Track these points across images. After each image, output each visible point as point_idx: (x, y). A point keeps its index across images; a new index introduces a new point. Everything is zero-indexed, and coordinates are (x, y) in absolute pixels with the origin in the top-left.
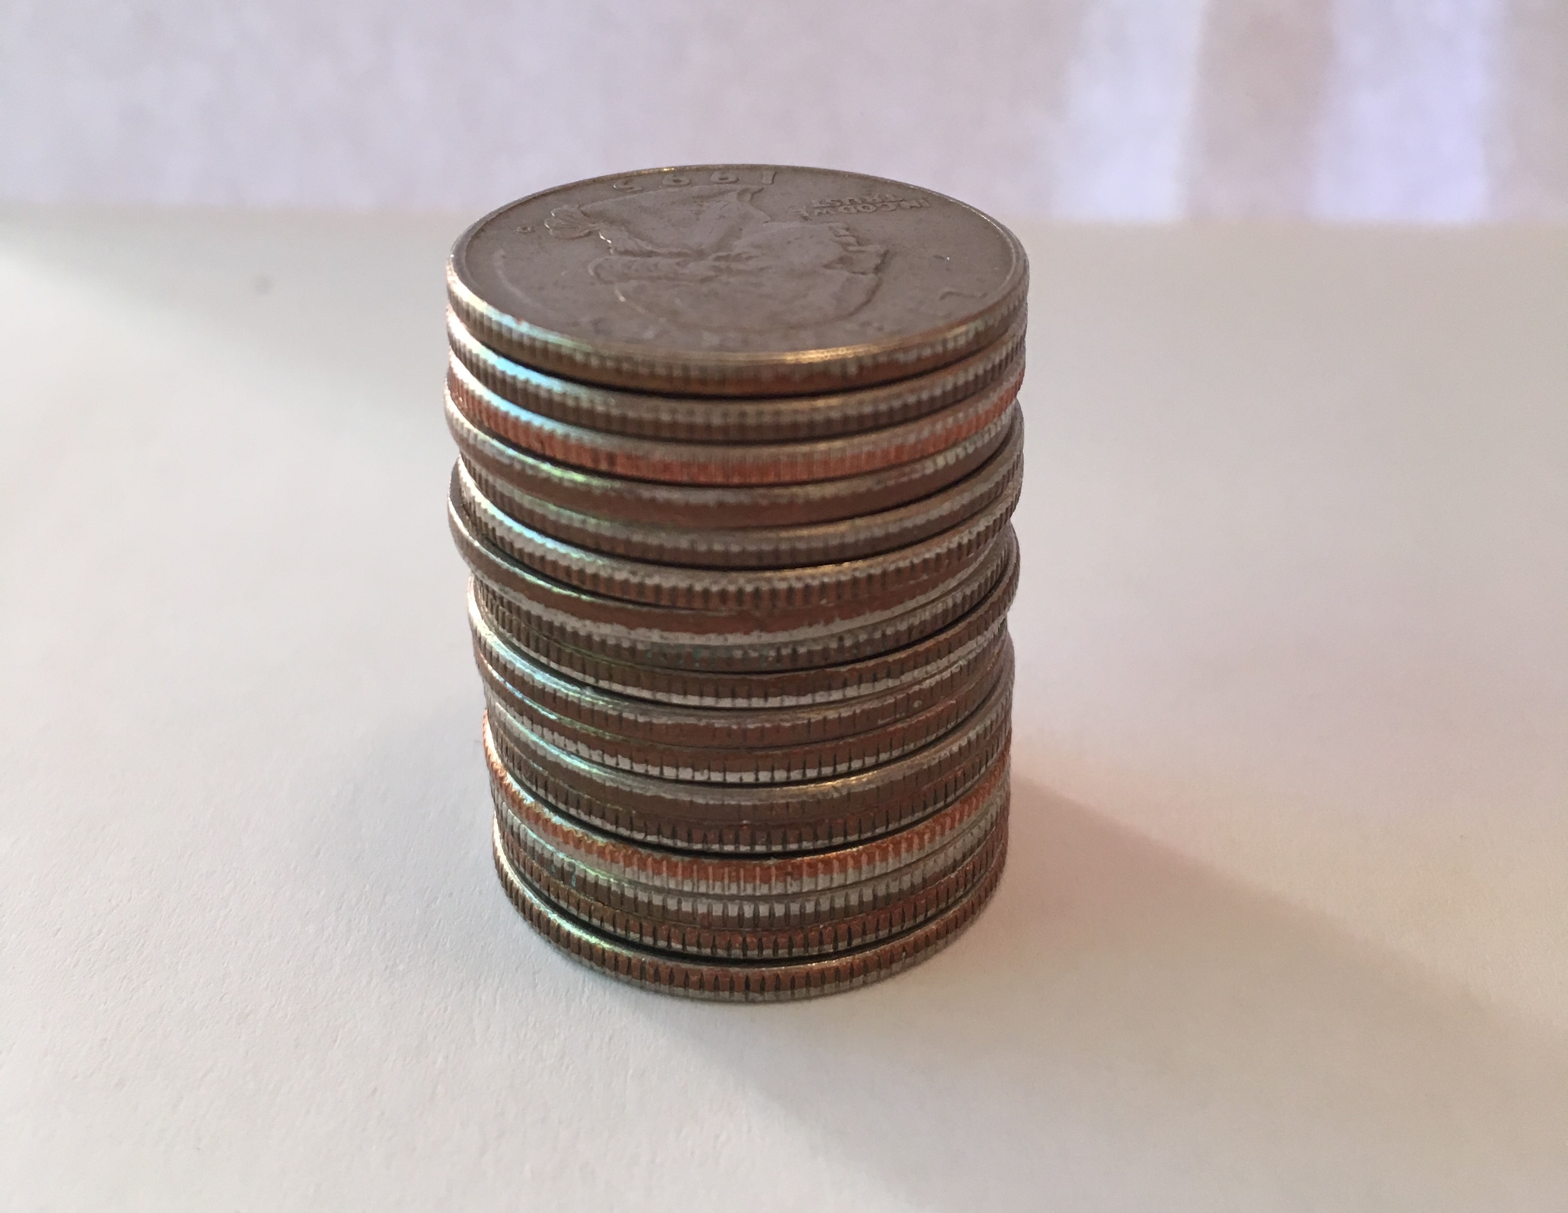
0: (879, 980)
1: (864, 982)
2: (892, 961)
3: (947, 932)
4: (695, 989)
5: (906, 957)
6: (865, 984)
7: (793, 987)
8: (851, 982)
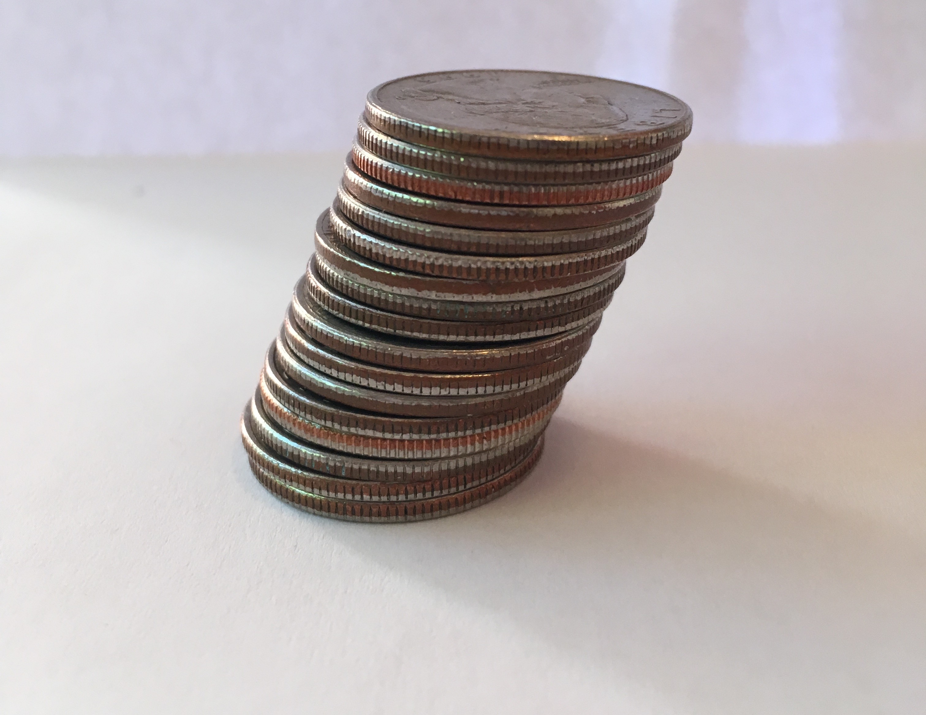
0: (480, 505)
1: (472, 507)
2: (486, 494)
3: (516, 478)
4: (376, 517)
5: (494, 492)
6: (472, 508)
7: (432, 511)
8: (464, 506)
